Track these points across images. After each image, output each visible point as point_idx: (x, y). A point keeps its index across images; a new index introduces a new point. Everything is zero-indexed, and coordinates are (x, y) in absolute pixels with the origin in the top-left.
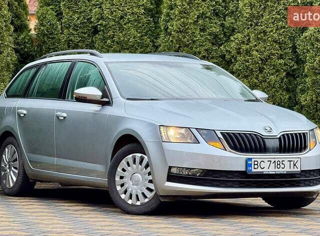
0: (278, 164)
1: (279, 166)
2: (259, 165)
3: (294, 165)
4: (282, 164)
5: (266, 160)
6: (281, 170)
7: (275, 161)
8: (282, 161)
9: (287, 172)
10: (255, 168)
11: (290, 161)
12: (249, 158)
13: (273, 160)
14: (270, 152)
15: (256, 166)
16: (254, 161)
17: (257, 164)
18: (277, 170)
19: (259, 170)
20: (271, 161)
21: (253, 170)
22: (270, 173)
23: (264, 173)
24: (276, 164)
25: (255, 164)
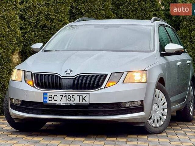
0: (68, 98)
1: (69, 100)
2: (53, 98)
3: (83, 99)
4: (72, 98)
5: (58, 95)
6: (71, 102)
7: (66, 96)
8: (72, 96)
9: (76, 104)
10: (49, 100)
11: (79, 96)
12: (45, 93)
13: (64, 95)
14: (64, 89)
15: (50, 99)
16: (49, 95)
17: (51, 98)
18: (67, 102)
19: (53, 102)
20: (62, 96)
21: (48, 102)
22: (62, 104)
23: (57, 104)
24: (67, 98)
25: (49, 98)
